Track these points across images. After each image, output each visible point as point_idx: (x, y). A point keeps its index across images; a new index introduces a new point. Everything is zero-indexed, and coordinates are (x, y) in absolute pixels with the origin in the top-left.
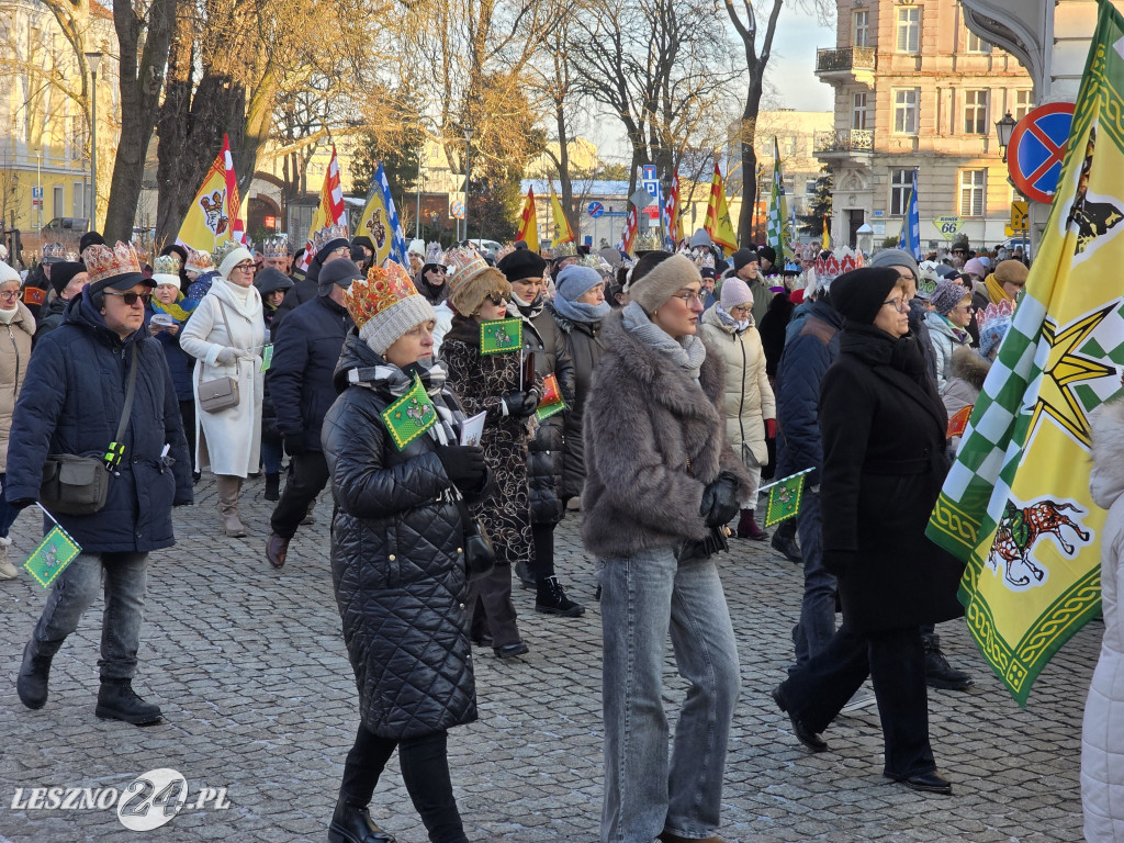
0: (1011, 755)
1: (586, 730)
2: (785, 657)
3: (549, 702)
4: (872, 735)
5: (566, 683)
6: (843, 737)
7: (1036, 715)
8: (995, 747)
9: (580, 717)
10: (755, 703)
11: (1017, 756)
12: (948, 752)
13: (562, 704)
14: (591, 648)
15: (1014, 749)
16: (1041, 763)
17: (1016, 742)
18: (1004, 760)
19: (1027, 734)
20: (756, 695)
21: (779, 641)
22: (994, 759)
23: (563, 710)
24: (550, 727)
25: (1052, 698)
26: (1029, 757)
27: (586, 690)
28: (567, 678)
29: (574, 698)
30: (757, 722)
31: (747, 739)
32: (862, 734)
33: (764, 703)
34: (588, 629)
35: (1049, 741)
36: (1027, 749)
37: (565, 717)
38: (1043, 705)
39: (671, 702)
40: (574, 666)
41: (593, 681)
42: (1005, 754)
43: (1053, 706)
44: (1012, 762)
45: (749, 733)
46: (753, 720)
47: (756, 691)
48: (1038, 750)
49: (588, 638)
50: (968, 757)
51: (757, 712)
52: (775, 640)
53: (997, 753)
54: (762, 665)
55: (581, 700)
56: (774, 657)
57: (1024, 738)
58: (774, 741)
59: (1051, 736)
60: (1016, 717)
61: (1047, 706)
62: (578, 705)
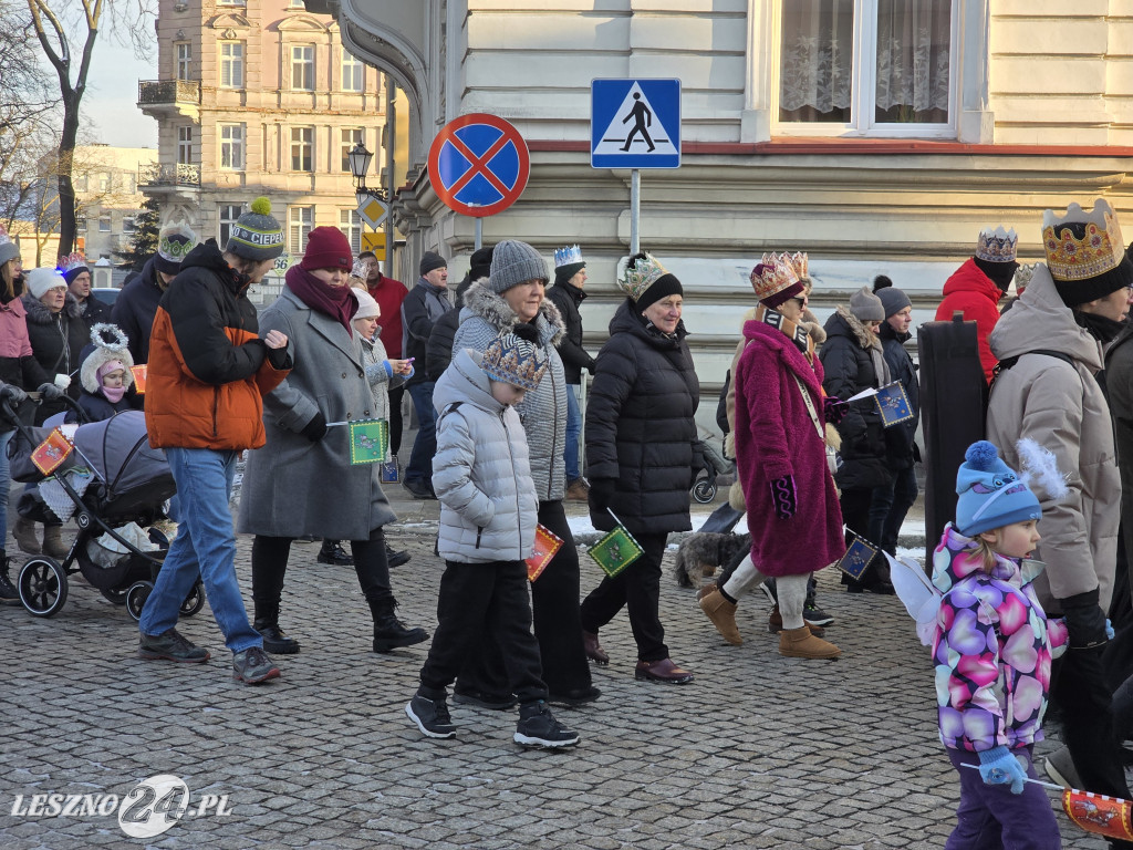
0: (600, 766)
1: (128, 778)
2: (311, 683)
3: (71, 749)
4: (448, 757)
5: (81, 727)
6: (419, 762)
7: (601, 723)
8: (580, 759)
9: (116, 764)
10: (305, 733)
11: (607, 766)
12: (536, 768)
13: (87, 749)
14: (92, 687)
15: (602, 759)
16: (634, 772)
17: (599, 752)
18: (598, 771)
19: (603, 744)
20: (302, 724)
21: (296, 666)
22: (587, 771)
23: (92, 756)
24: (85, 777)
25: (607, 706)
26: (619, 766)
27: (108, 733)
28: (79, 721)
29: (99, 741)
30: (319, 753)
31: (318, 772)
32: (436, 756)
33: (315, 732)
34: (77, 666)
35: (630, 749)
36: (613, 759)
37: (98, 764)
38: (601, 713)
39: (211, 738)
40: (84, 707)
41: (112, 722)
42: (595, 766)
43: (613, 713)
44: (606, 773)
45: (316, 765)
46: (311, 752)
47: (300, 720)
48: (624, 759)
49: (83, 675)
50: (560, 772)
51: (313, 742)
52: (291, 665)
53: (587, 766)
54: (294, 692)
55: (109, 744)
56: (302, 683)
57: (603, 747)
58: (348, 772)
59: (630, 744)
60: (584, 727)
61: (606, 713)
62: (106, 750)
